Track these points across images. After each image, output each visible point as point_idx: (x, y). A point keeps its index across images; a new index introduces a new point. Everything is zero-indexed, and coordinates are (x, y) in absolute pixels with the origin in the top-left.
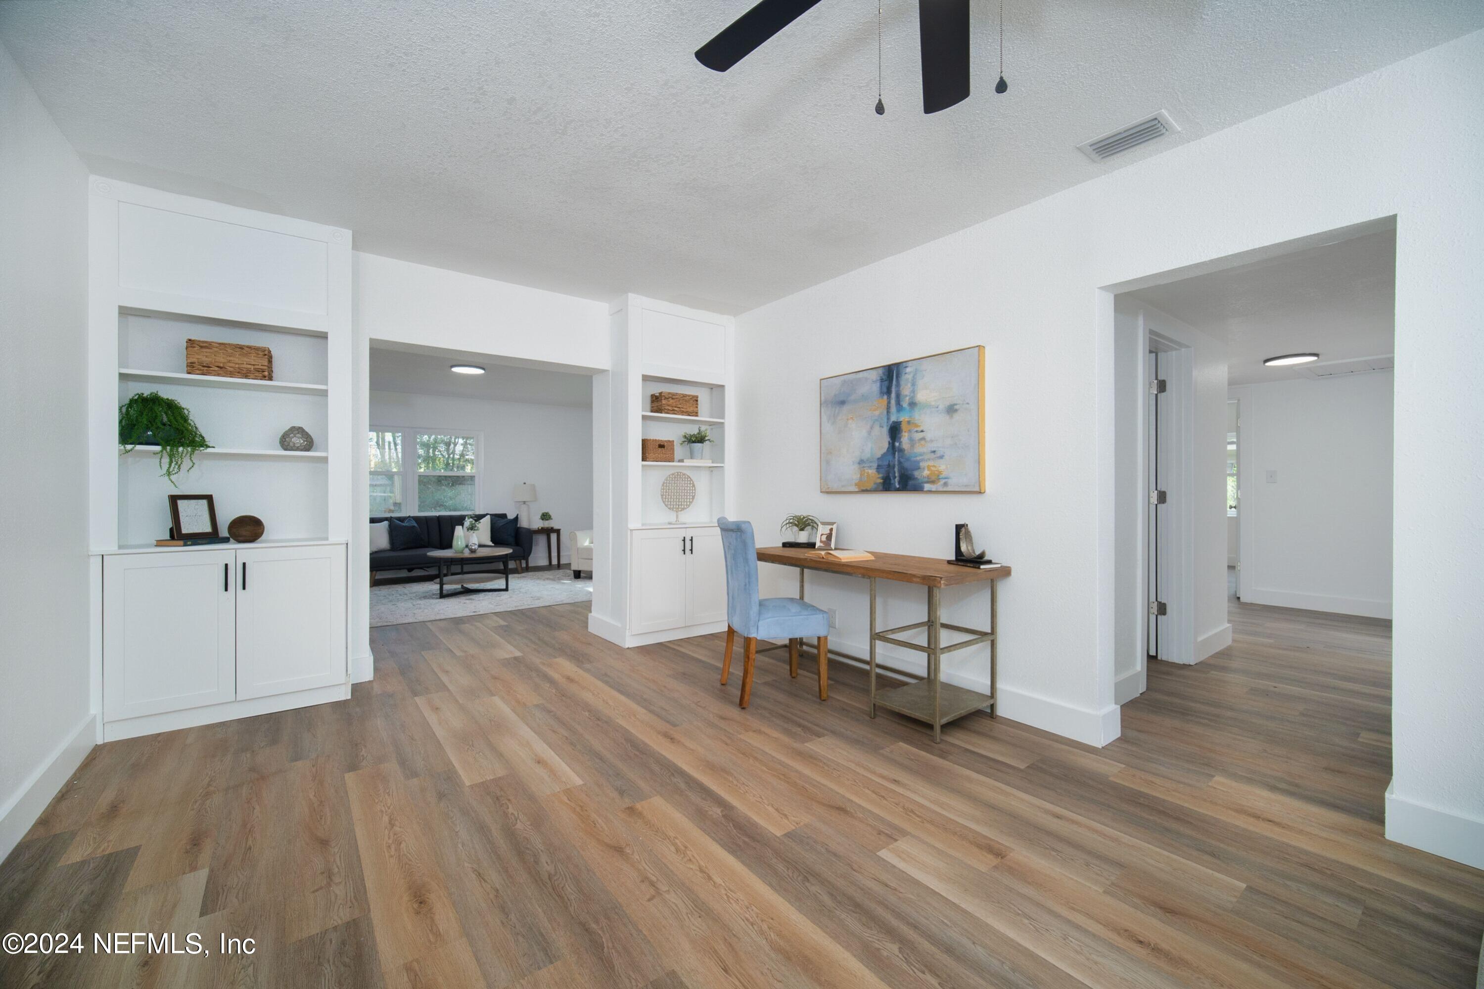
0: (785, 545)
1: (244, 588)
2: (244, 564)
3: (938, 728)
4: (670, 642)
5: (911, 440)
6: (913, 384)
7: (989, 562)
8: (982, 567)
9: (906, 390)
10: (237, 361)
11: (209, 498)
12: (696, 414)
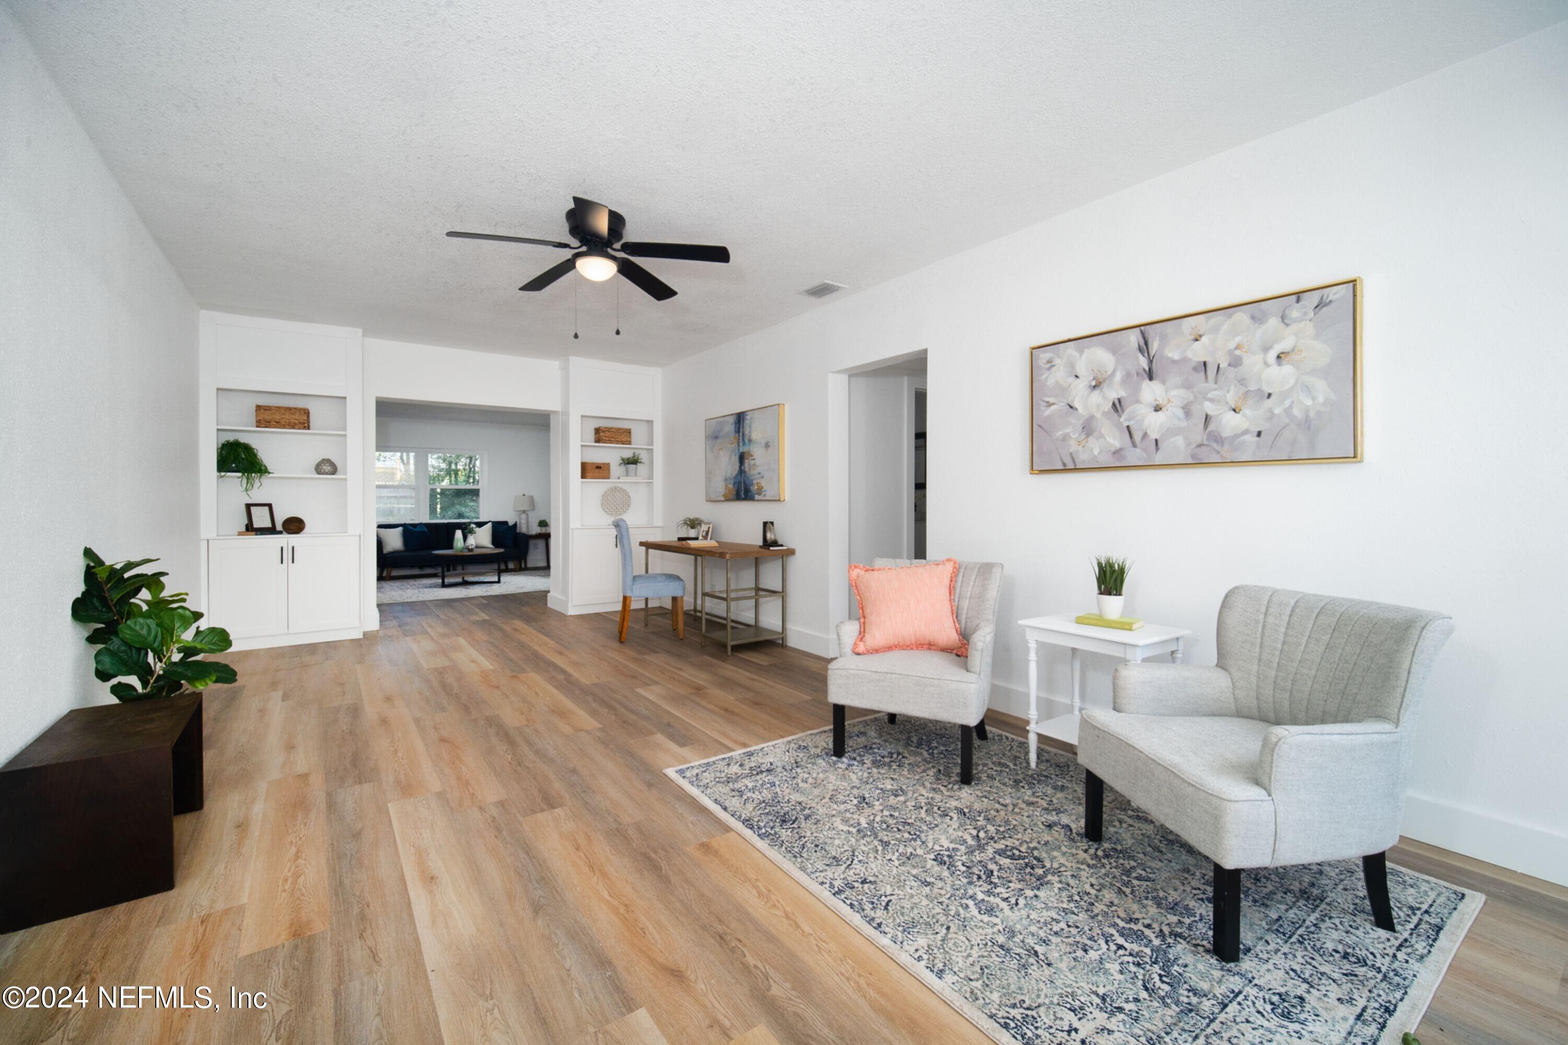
0: (680, 539)
1: (293, 562)
2: (293, 547)
3: (729, 648)
4: (606, 613)
5: (749, 465)
6: (750, 427)
7: (782, 546)
8: (771, 548)
9: (747, 432)
10: (287, 417)
11: (270, 506)
12: (630, 443)
